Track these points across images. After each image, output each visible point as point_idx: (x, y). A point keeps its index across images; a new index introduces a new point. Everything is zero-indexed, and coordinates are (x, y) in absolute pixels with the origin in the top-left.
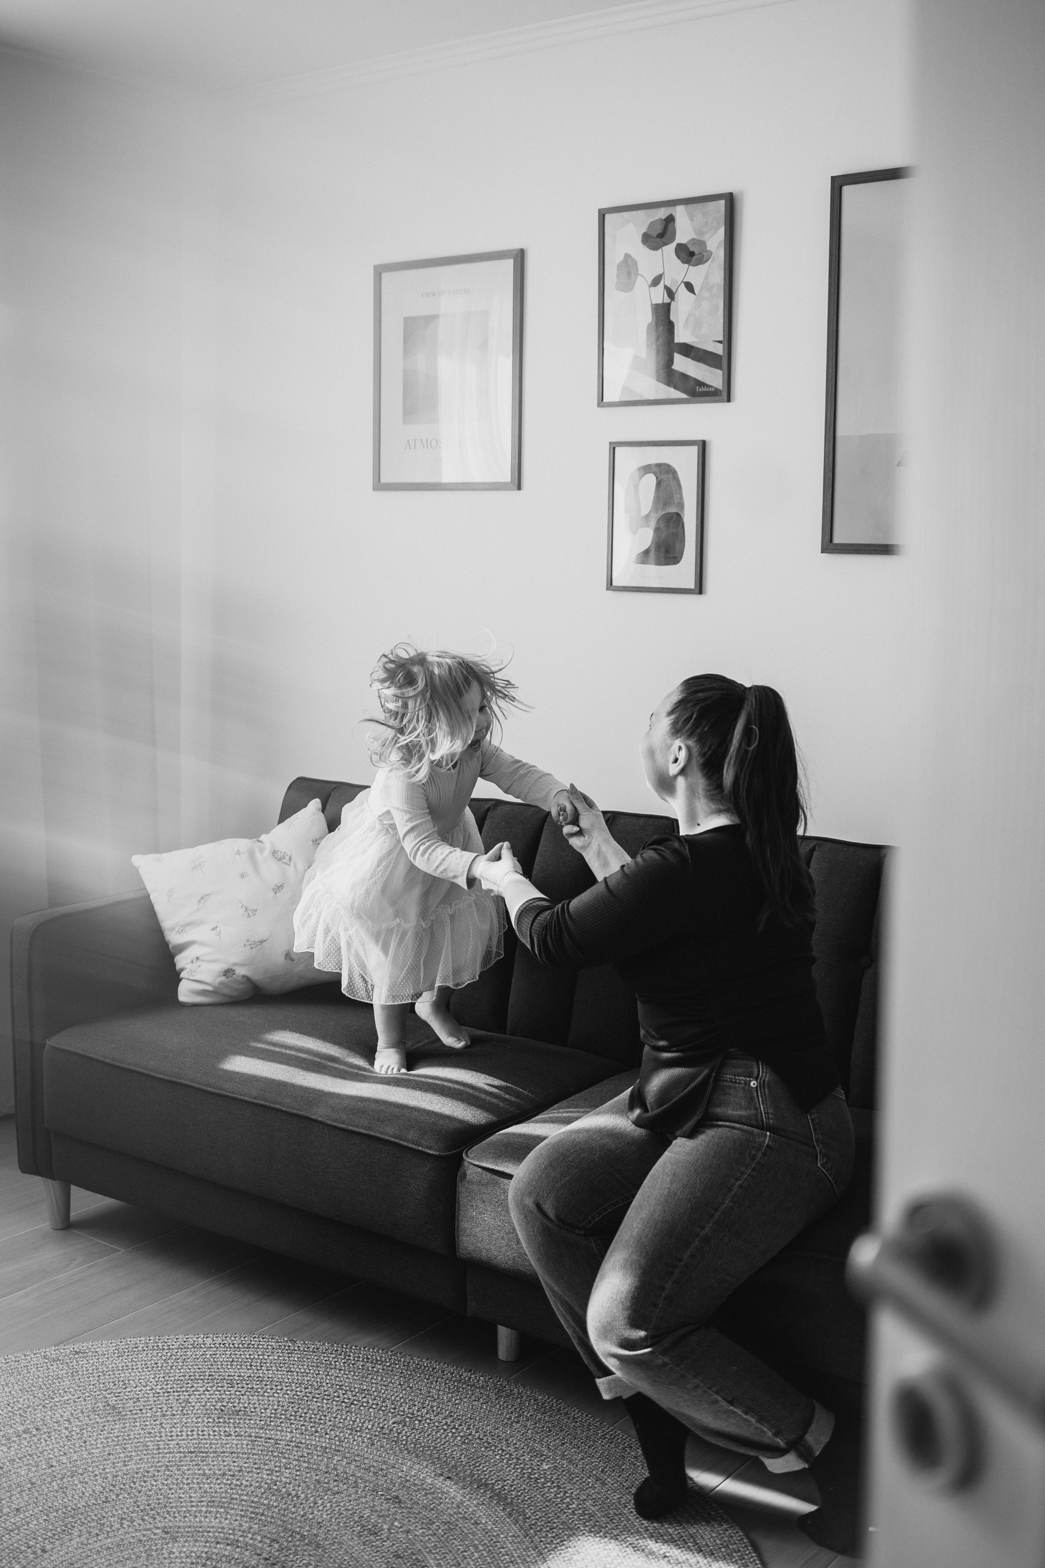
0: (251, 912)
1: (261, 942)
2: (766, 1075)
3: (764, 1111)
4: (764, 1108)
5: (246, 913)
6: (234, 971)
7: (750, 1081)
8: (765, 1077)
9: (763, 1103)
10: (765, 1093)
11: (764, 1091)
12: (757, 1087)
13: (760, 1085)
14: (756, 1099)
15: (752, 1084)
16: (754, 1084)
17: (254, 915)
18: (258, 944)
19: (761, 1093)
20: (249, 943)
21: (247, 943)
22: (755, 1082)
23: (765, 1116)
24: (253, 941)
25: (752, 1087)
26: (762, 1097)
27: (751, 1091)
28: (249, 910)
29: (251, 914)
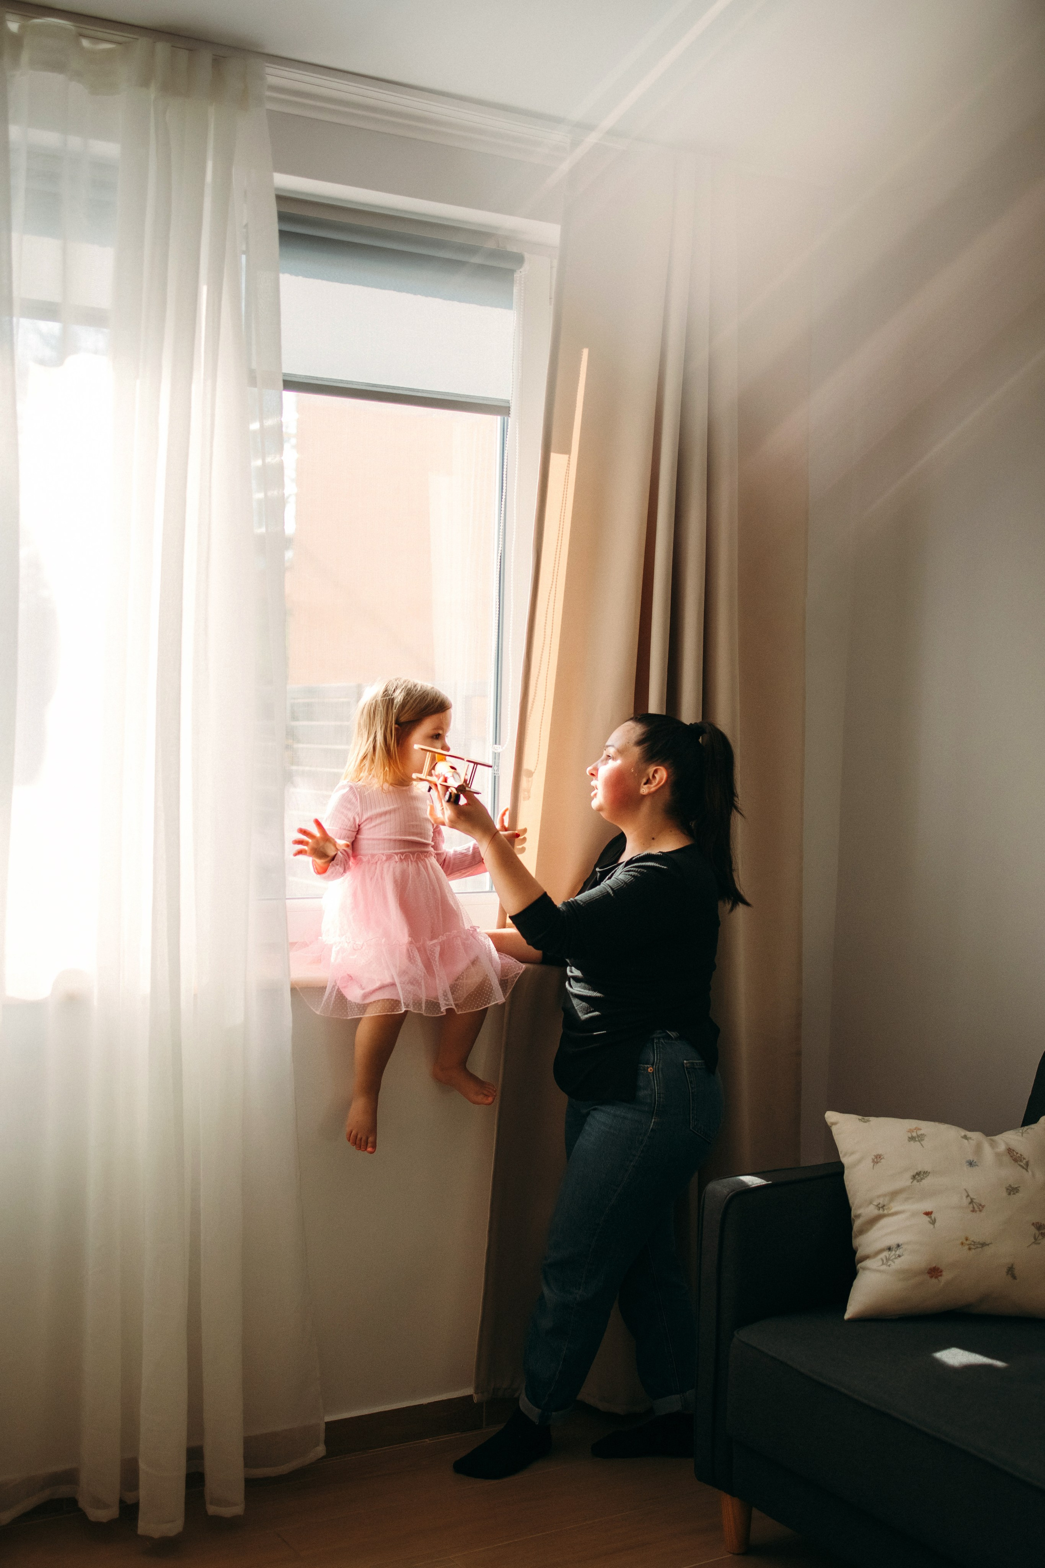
0: (975, 1206)
1: (983, 1245)
2: (660, 1062)
3: (658, 1091)
4: (657, 1089)
5: (971, 1205)
6: (941, 1272)
7: (648, 1068)
8: (659, 1063)
9: (657, 1085)
10: (659, 1077)
11: (659, 1075)
12: (653, 1072)
13: (656, 1071)
14: (653, 1082)
15: (649, 1070)
16: (651, 1070)
17: (980, 1211)
18: (979, 1246)
19: (656, 1077)
20: (968, 1242)
21: (965, 1241)
22: (651, 1068)
23: (658, 1096)
24: (973, 1241)
25: (649, 1072)
26: (657, 1080)
27: (649, 1075)
28: (975, 1203)
29: (976, 1208)
